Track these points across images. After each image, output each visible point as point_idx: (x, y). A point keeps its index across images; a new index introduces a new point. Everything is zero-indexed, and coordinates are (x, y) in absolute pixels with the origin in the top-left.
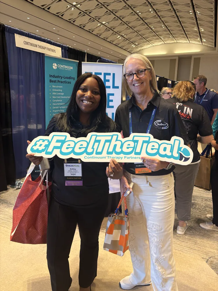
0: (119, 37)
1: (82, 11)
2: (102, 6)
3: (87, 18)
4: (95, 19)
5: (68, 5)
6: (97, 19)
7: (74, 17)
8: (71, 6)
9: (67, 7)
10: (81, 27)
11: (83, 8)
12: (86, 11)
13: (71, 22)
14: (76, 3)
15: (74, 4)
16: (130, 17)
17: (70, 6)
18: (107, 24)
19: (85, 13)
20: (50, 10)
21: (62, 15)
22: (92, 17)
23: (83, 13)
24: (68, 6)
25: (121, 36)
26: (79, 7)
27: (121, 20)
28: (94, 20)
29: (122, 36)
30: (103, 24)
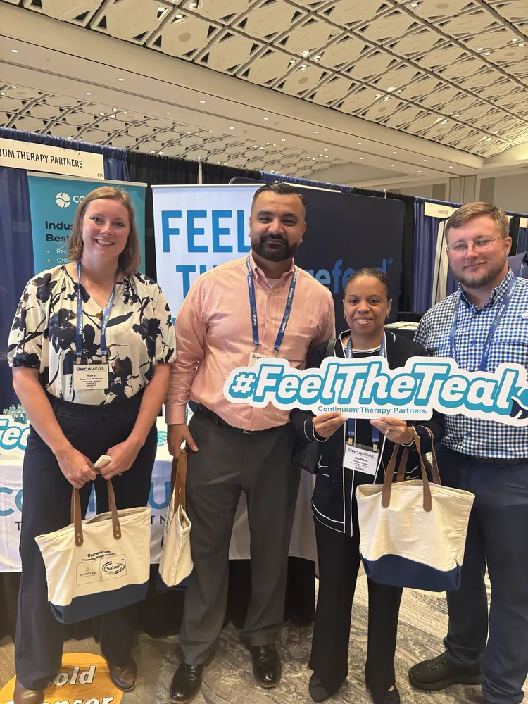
0: (439, 119)
1: (329, 69)
2: (379, 50)
3: (344, 83)
4: (366, 84)
5: (292, 59)
6: (371, 82)
7: (310, 85)
8: (299, 60)
9: (290, 64)
10: (333, 108)
11: (329, 60)
12: (337, 66)
13: (306, 98)
14: (310, 51)
15: (305, 54)
16: (460, 65)
17: (296, 61)
18: (400, 91)
19: (336, 72)
20: (250, 78)
21: (281, 86)
22: (358, 81)
23: (330, 73)
24: (291, 62)
25: (445, 117)
26: (319, 59)
27: (438, 77)
28: (364, 86)
29: (450, 117)
30: (388, 93)
